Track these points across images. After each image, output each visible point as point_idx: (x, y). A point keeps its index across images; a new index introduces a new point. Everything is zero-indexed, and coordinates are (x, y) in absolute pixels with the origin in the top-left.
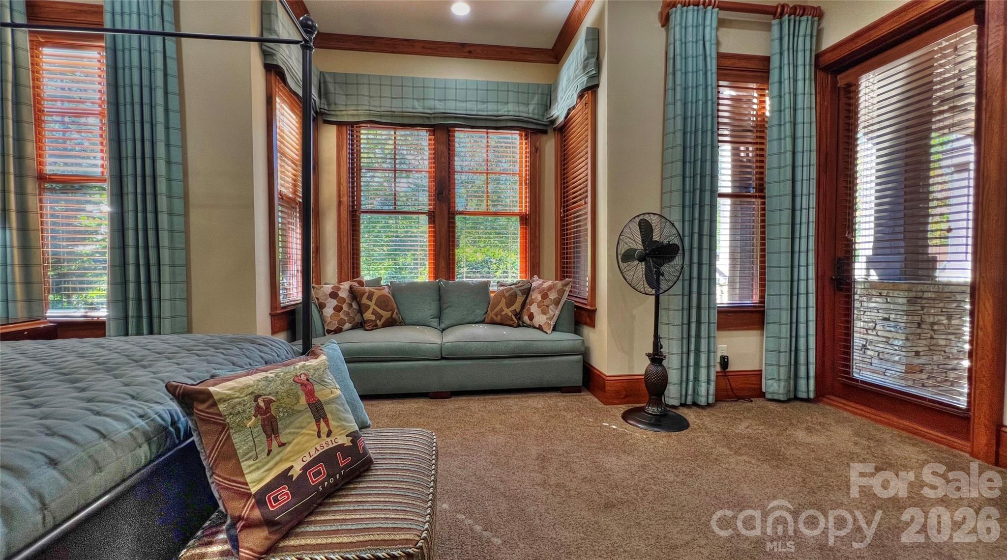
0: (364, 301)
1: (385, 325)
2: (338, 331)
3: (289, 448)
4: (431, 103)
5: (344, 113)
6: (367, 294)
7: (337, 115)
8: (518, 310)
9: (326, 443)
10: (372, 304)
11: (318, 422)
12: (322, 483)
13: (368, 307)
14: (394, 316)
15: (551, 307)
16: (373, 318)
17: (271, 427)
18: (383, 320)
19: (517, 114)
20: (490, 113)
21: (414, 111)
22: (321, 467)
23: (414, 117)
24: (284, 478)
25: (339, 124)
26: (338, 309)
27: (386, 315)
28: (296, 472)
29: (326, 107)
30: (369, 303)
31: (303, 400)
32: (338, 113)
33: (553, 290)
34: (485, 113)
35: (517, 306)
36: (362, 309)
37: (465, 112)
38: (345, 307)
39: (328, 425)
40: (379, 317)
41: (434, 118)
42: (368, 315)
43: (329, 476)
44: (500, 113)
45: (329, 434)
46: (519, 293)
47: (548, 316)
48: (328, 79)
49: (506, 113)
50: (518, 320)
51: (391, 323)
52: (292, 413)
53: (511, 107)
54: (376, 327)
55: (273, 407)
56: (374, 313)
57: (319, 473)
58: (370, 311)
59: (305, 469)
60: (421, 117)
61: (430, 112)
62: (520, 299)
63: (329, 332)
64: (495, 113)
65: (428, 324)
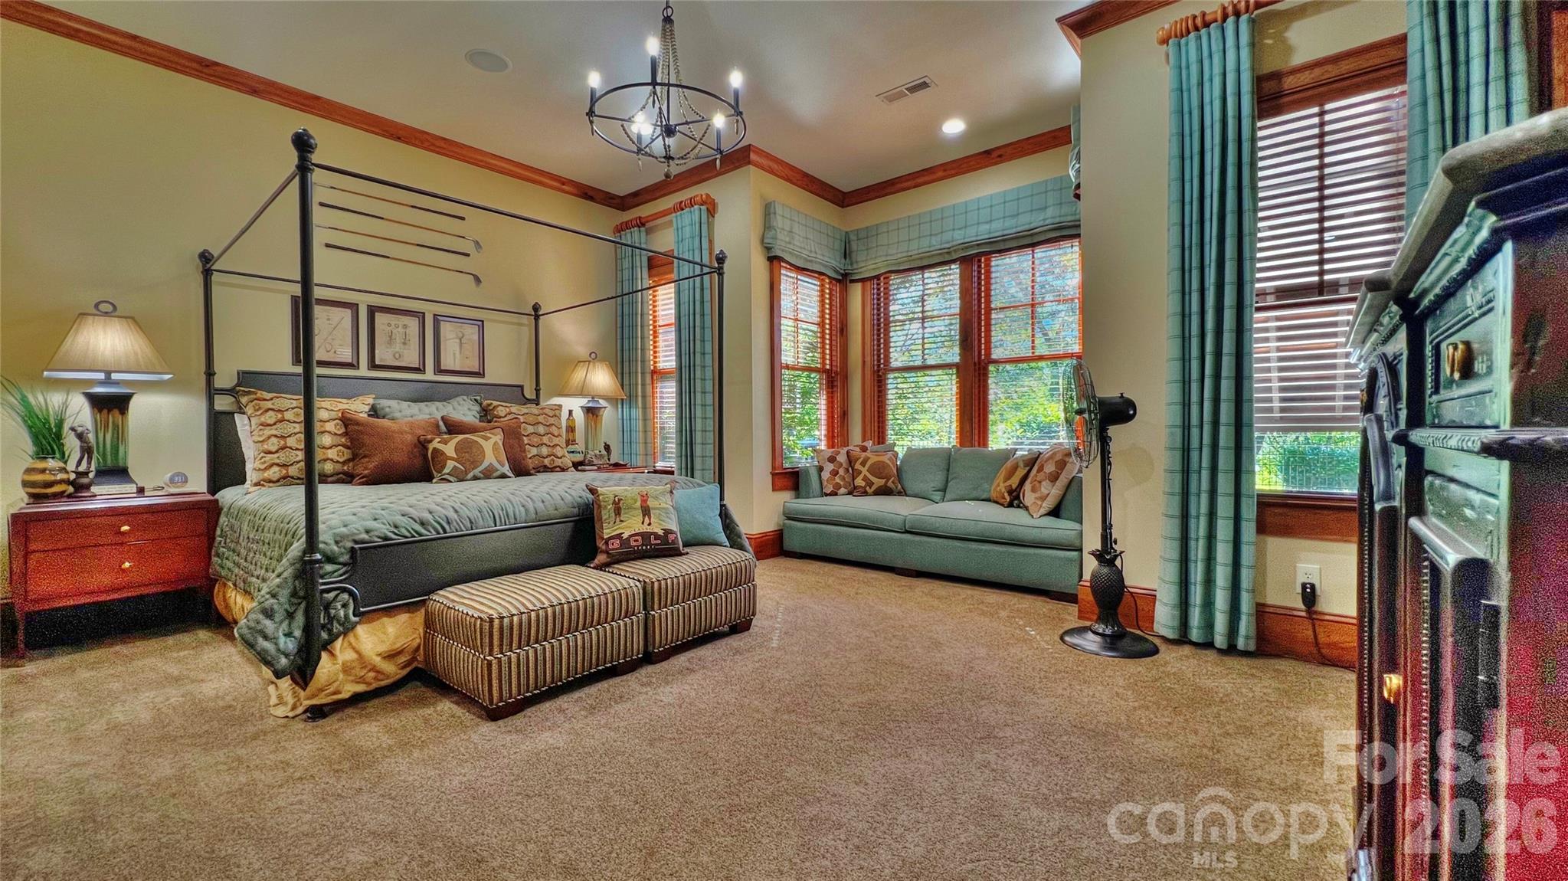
0: (858, 466)
1: (877, 493)
2: (834, 494)
3: (625, 523)
4: (947, 236)
5: (865, 269)
6: (860, 460)
7: (861, 273)
8: (1014, 487)
9: (645, 528)
10: (864, 471)
11: (644, 516)
12: (638, 546)
13: (860, 472)
14: (890, 484)
15: (1044, 483)
16: (863, 484)
17: (618, 511)
18: (874, 488)
19: (1057, 220)
20: (1019, 229)
21: (931, 249)
22: (639, 538)
23: (932, 256)
24: (619, 536)
25: (863, 280)
26: (835, 473)
27: (878, 482)
28: (625, 536)
29: (850, 267)
30: (860, 468)
31: (639, 504)
32: (860, 270)
33: (1051, 461)
34: (1014, 231)
35: (1014, 482)
36: (855, 474)
37: (987, 237)
38: (841, 472)
39: (650, 519)
40: (871, 484)
41: (955, 251)
42: (859, 482)
43: (643, 545)
44: (1032, 226)
45: (649, 524)
46: (1021, 464)
47: (1038, 495)
48: (853, 237)
49: (1041, 224)
50: (1014, 499)
51: (884, 492)
52: (630, 508)
53: (1050, 212)
54: (865, 494)
55: (621, 502)
56: (865, 479)
57: (637, 541)
58: (861, 476)
59: (631, 536)
60: (941, 254)
61: (947, 246)
62: (1021, 472)
63: (827, 495)
64: (1027, 227)
65: (929, 497)
